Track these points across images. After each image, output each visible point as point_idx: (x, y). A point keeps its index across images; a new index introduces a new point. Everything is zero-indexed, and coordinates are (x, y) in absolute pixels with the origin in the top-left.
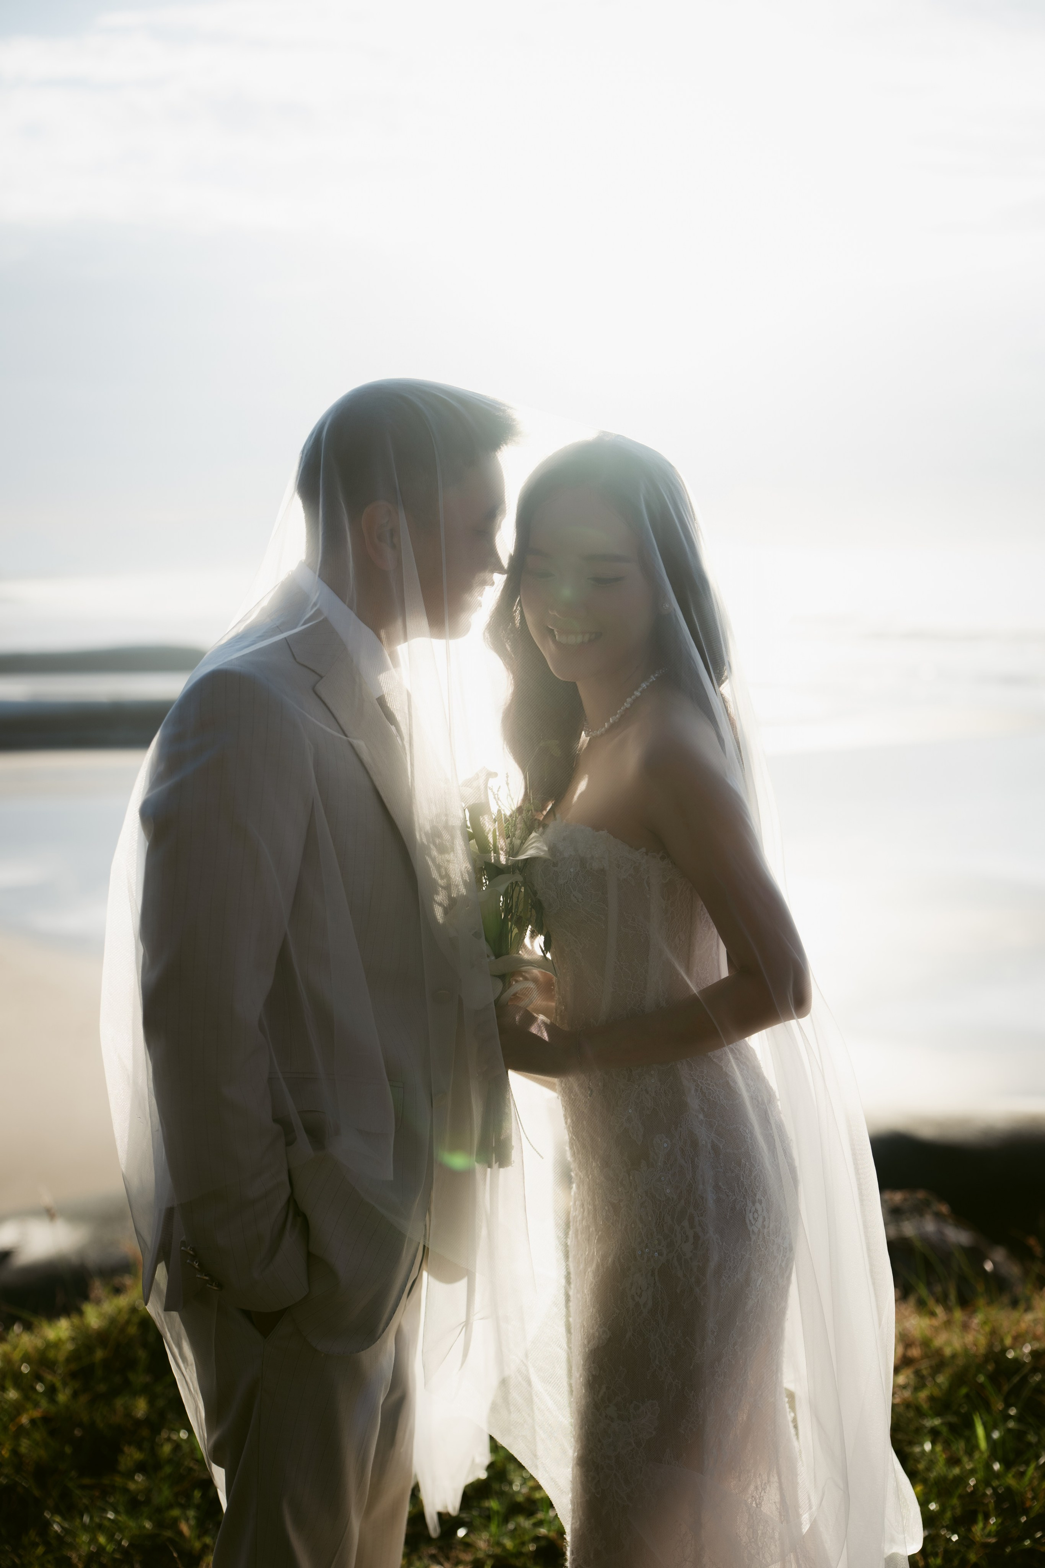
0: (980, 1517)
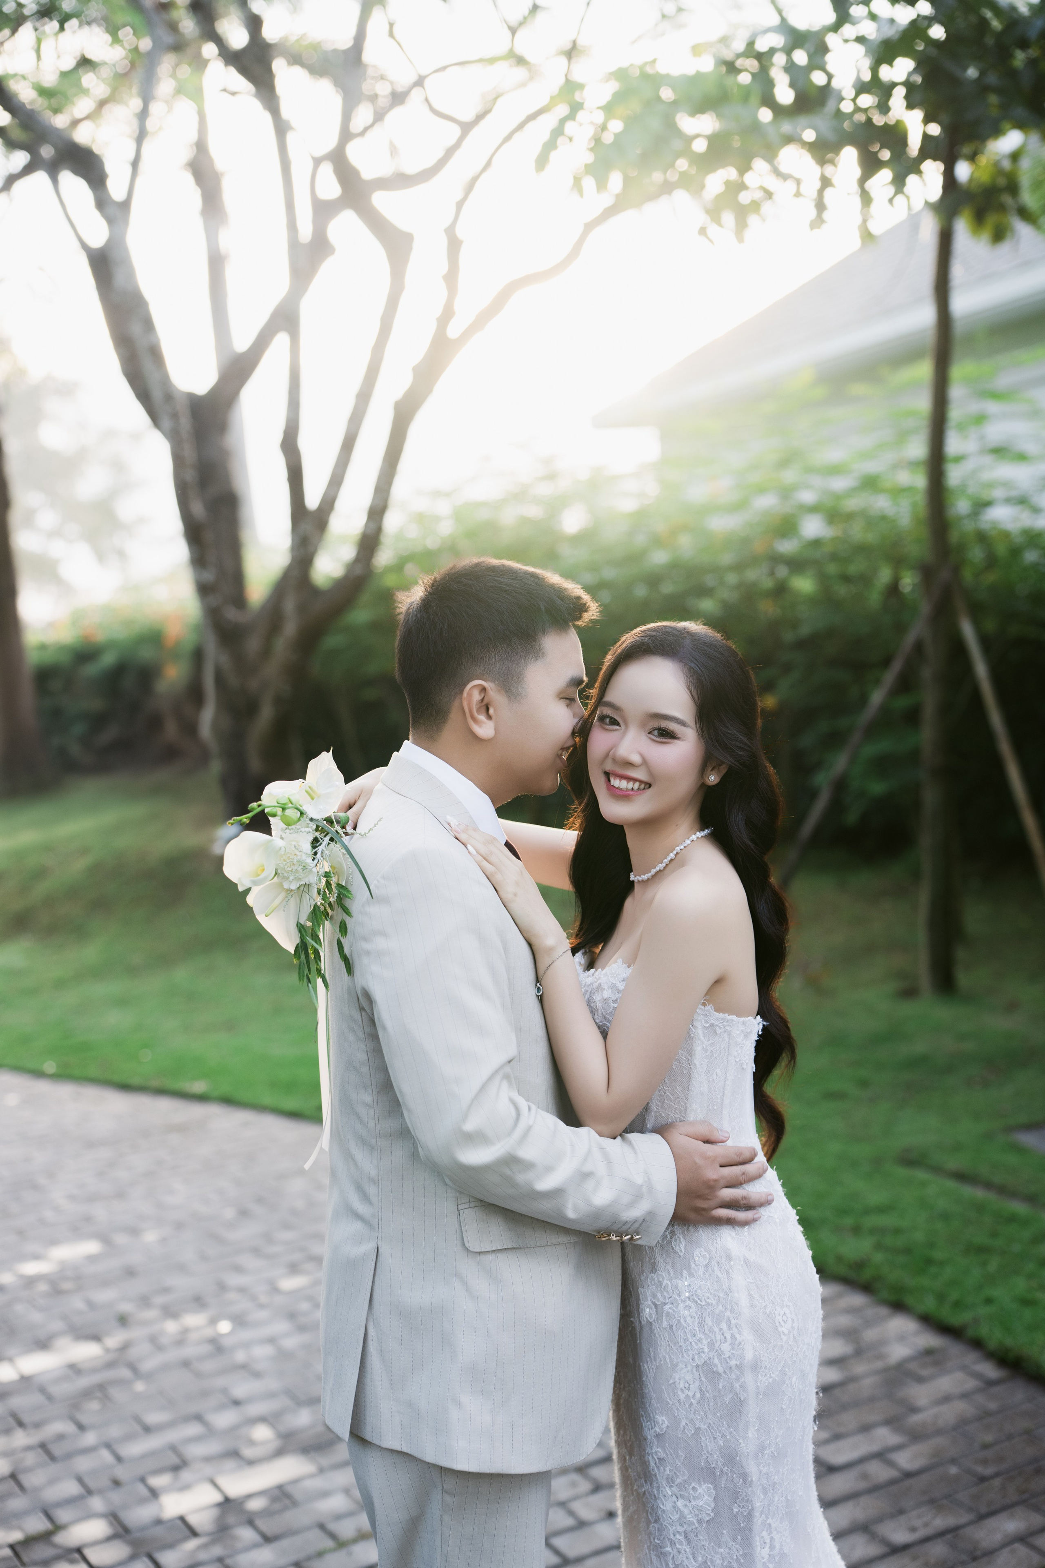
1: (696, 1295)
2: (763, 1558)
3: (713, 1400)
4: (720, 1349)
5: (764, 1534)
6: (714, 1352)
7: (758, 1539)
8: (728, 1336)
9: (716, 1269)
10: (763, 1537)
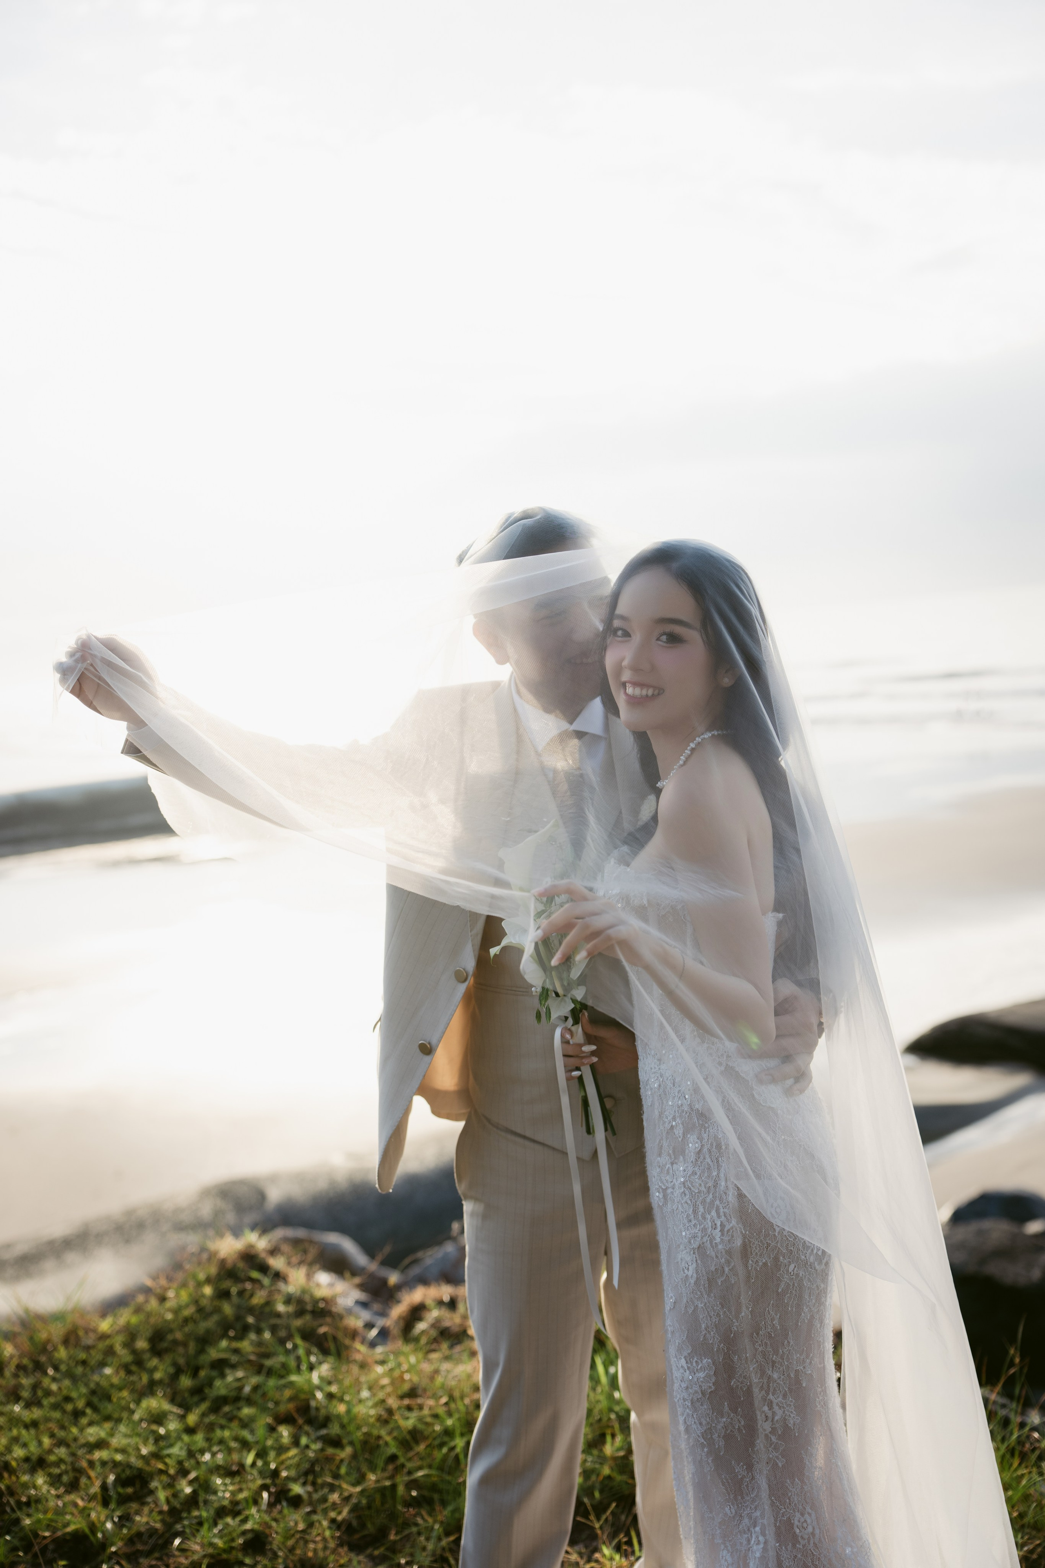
0: (609, 1438)
1: (690, 1181)
2: (765, 1430)
3: (707, 1282)
4: (712, 1234)
5: (766, 1408)
6: (707, 1237)
7: (758, 1413)
8: (719, 1224)
9: (707, 1156)
10: (764, 1412)
